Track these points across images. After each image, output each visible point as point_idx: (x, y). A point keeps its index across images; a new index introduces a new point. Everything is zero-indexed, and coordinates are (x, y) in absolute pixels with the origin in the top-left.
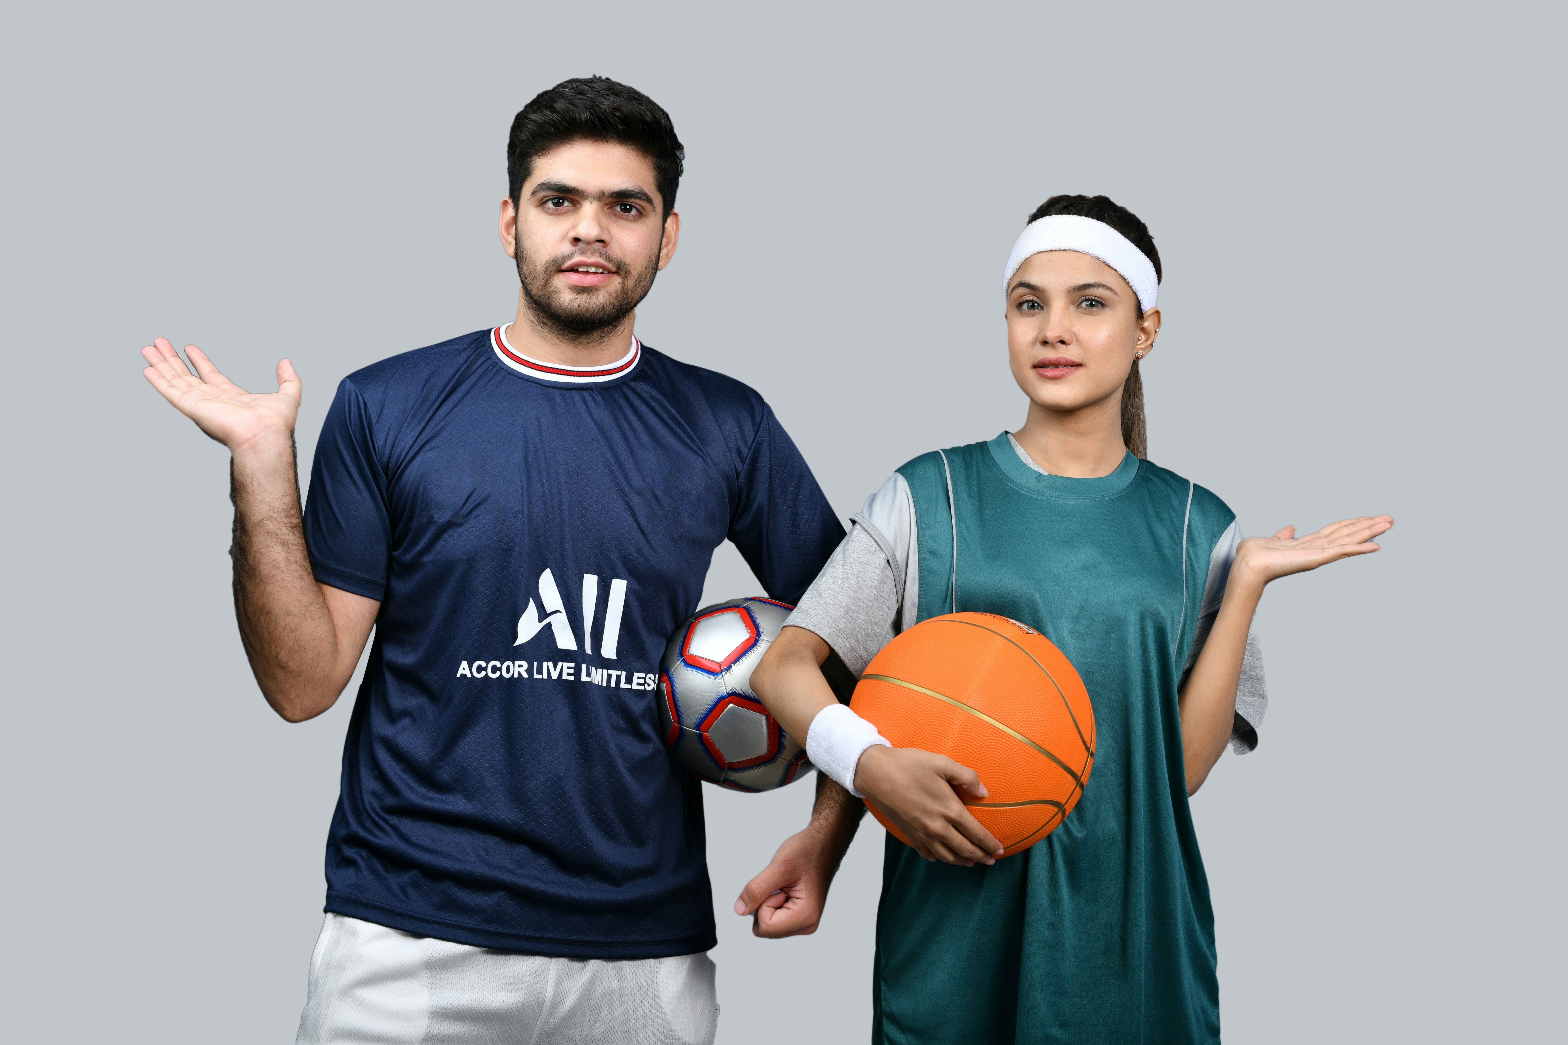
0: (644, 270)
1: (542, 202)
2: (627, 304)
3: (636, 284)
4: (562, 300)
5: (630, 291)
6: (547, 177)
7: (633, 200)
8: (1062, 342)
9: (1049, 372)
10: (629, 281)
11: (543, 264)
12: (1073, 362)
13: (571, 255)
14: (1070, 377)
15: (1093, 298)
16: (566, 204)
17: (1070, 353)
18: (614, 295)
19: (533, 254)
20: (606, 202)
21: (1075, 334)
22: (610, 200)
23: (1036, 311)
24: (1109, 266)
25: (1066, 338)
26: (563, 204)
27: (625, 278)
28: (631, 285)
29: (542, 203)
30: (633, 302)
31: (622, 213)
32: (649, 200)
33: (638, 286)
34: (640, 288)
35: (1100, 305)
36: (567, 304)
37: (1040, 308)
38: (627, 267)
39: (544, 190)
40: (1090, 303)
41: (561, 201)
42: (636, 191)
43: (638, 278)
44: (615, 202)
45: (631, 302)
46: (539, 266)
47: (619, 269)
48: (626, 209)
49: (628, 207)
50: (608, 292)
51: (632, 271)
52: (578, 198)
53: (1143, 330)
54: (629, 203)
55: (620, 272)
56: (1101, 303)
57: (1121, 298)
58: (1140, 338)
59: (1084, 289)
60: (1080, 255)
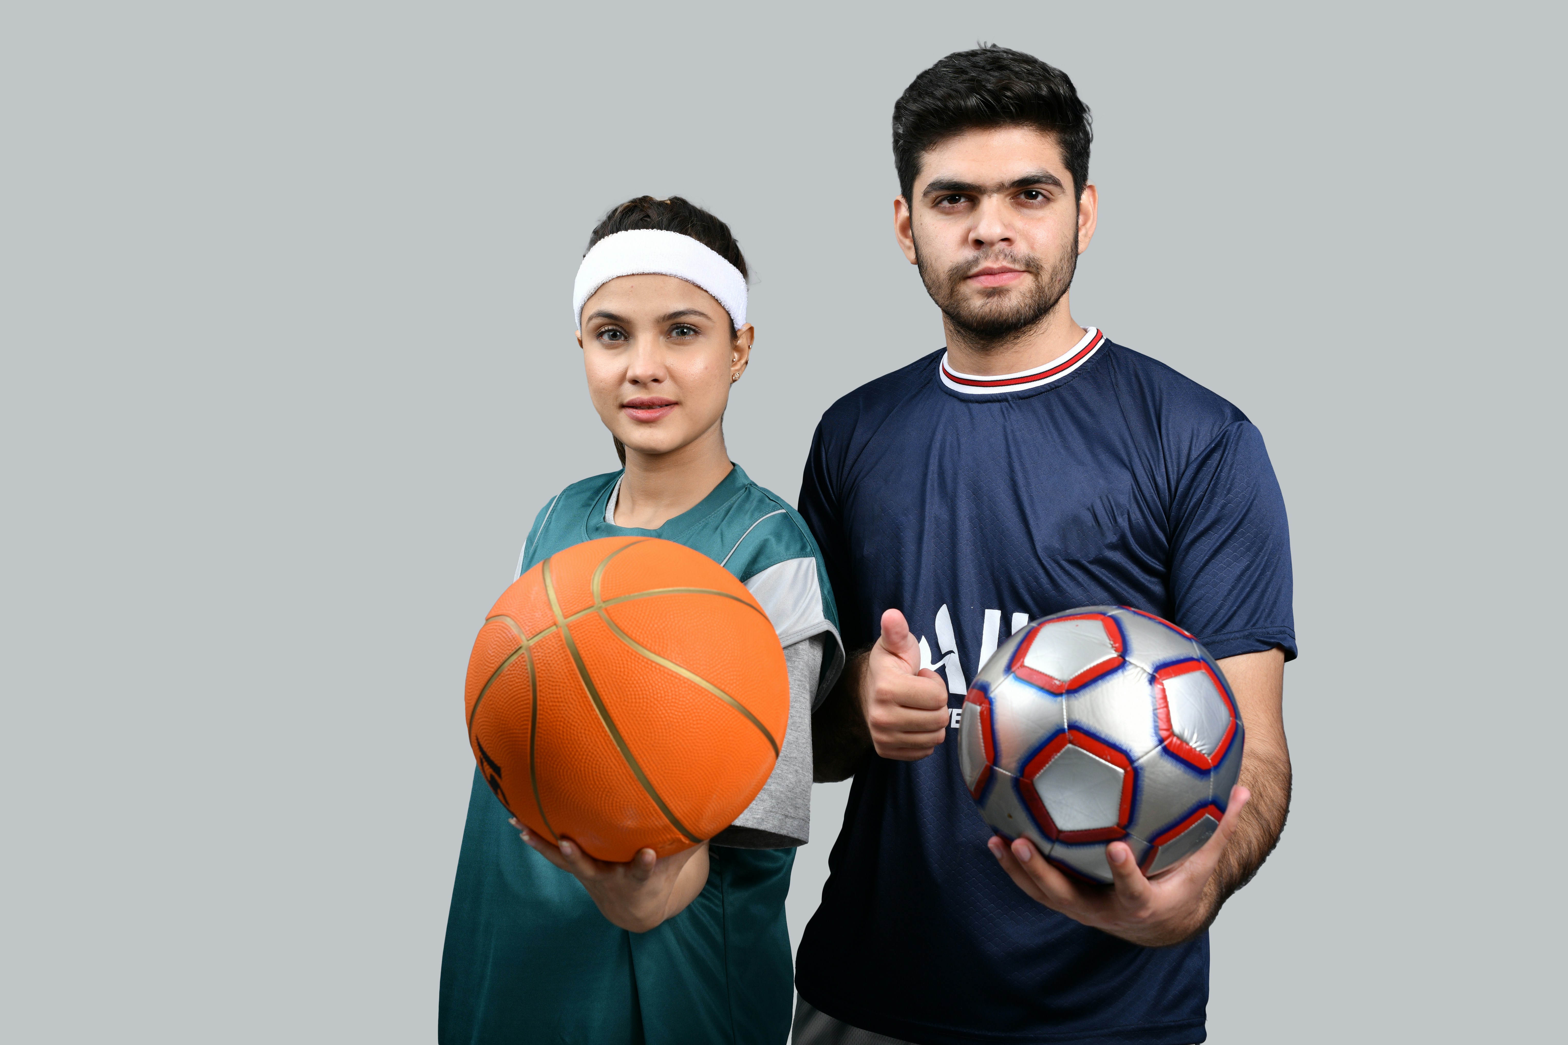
0: (1058, 262)
2: (1046, 303)
3: (1052, 279)
4: (972, 307)
5: (1047, 288)
6: (938, 175)
7: (1037, 186)
8: (656, 380)
9: (640, 414)
10: (1043, 278)
11: (946, 272)
12: (668, 401)
13: (974, 261)
14: (666, 419)
15: (686, 325)
16: (962, 200)
17: (666, 391)
18: (1028, 295)
19: (933, 262)
20: (1007, 193)
21: (668, 370)
22: (1012, 190)
23: (621, 341)
24: (699, 287)
26: (960, 202)
27: (1036, 276)
29: (936, 204)
30: (1052, 299)
31: (1027, 201)
32: (1056, 183)
33: (1054, 280)
34: (1057, 282)
35: (692, 333)
36: (976, 311)
37: (624, 338)
38: (1038, 262)
39: (935, 190)
40: (681, 331)
41: (957, 199)
42: (1040, 174)
43: (1052, 272)
44: (1018, 191)
45: (1050, 299)
46: (942, 275)
47: (1032, 267)
48: (1031, 196)
49: (1032, 193)
50: (1021, 292)
51: (1045, 266)
52: (974, 194)
53: (736, 348)
54: (1036, 190)
55: (1030, 269)
56: (695, 331)
57: (714, 322)
58: (735, 358)
59: (675, 318)
60: (667, 278)
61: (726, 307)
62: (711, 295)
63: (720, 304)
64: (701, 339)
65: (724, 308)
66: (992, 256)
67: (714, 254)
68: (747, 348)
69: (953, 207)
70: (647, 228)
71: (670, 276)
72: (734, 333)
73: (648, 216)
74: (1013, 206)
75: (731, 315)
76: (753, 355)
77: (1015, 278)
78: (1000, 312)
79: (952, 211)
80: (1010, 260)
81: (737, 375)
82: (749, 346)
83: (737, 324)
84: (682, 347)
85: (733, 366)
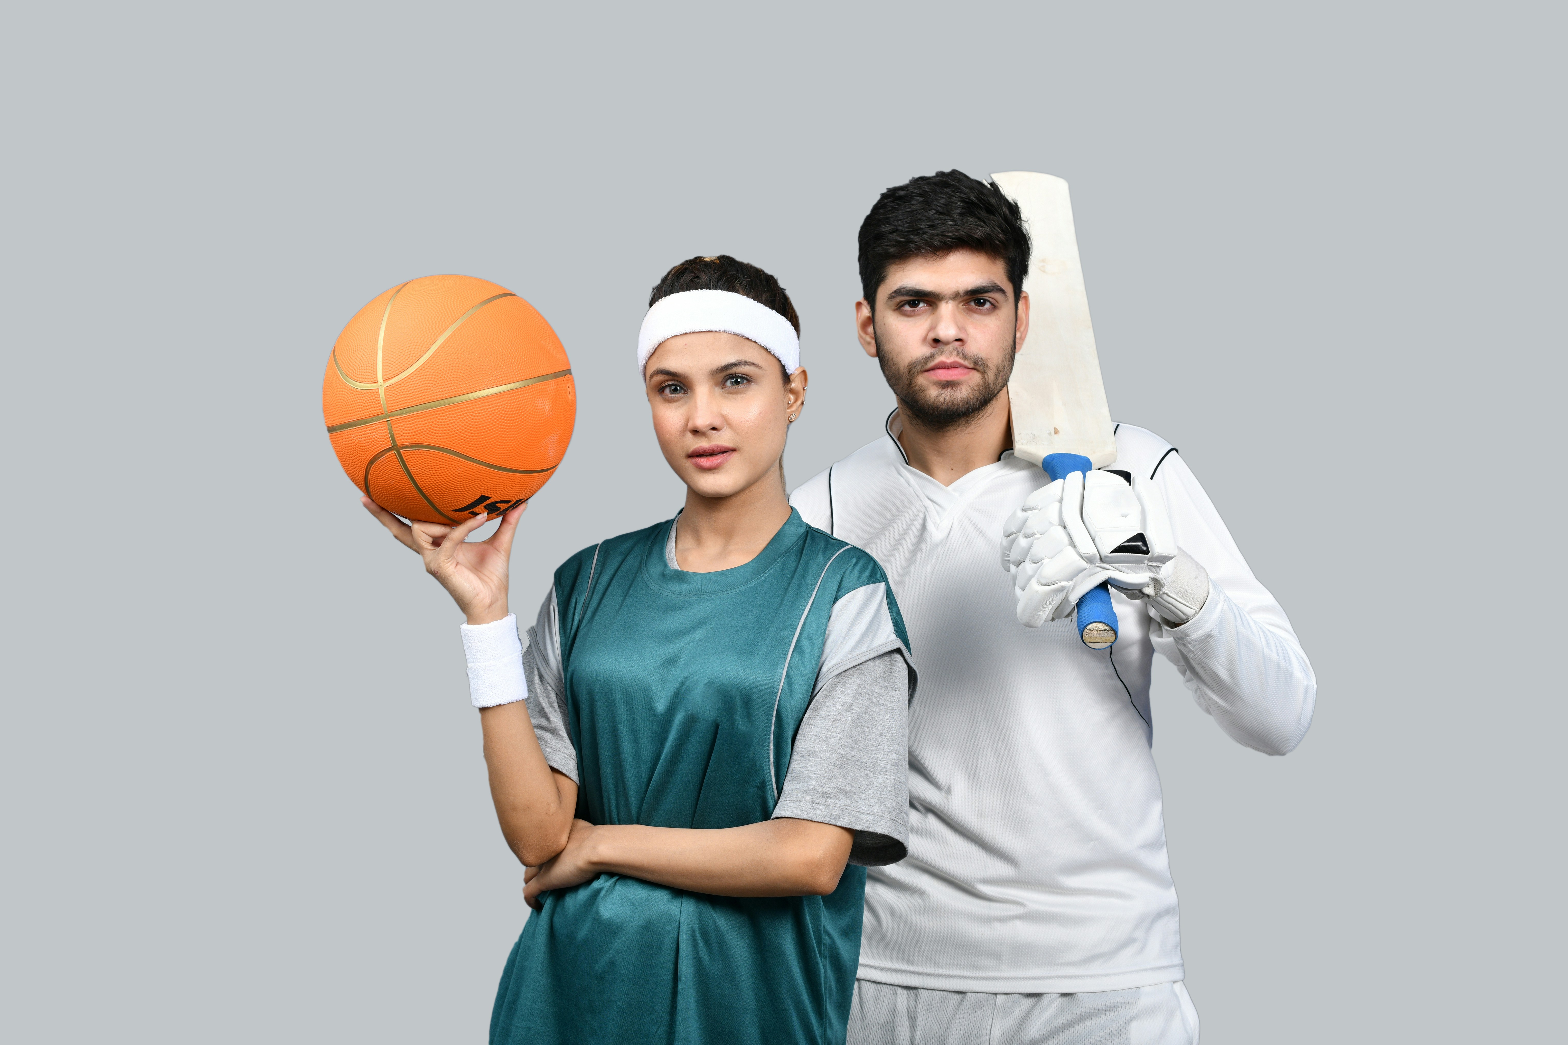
0: (1000, 362)
1: (899, 305)
2: (990, 395)
3: (994, 373)
4: (928, 396)
5: (990, 382)
6: (903, 283)
7: (987, 295)
8: (714, 429)
9: (704, 462)
10: (989, 375)
11: (906, 367)
12: (727, 448)
13: (932, 356)
14: (727, 465)
15: (738, 375)
16: (921, 305)
17: (723, 439)
18: (976, 389)
19: (895, 357)
20: (962, 300)
21: (724, 418)
22: (964, 298)
23: (680, 395)
24: (748, 339)
25: (717, 423)
26: (919, 305)
27: (983, 373)
28: (991, 378)
29: (899, 308)
31: (976, 307)
32: (1001, 291)
33: (997, 377)
34: (1000, 378)
35: (745, 381)
36: (933, 400)
37: (683, 392)
38: (984, 362)
39: (899, 296)
40: (735, 381)
41: (916, 302)
42: (989, 285)
43: (996, 370)
44: (969, 299)
46: (902, 368)
47: (978, 365)
48: (980, 303)
49: (982, 301)
50: (970, 386)
51: (990, 365)
52: (933, 300)
53: (792, 391)
54: (984, 298)
55: (978, 368)
56: (747, 379)
57: (764, 370)
58: (790, 400)
59: (727, 370)
60: (717, 334)
61: (776, 355)
62: (760, 345)
63: (770, 352)
64: (753, 386)
65: (774, 356)
66: (946, 353)
67: (762, 306)
68: (802, 390)
69: (914, 311)
70: (696, 289)
71: (720, 332)
72: (786, 378)
73: (697, 277)
74: (965, 312)
75: (782, 362)
76: (809, 396)
77: (965, 374)
78: (953, 402)
79: (912, 314)
80: (962, 356)
81: (793, 417)
82: (804, 388)
83: (789, 369)
84: (735, 396)
85: (788, 408)
